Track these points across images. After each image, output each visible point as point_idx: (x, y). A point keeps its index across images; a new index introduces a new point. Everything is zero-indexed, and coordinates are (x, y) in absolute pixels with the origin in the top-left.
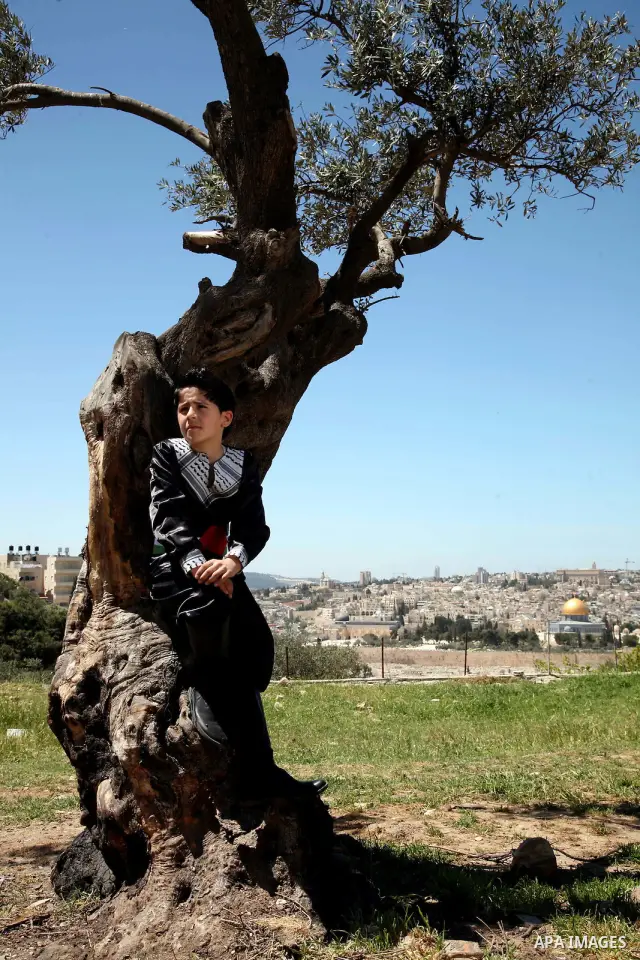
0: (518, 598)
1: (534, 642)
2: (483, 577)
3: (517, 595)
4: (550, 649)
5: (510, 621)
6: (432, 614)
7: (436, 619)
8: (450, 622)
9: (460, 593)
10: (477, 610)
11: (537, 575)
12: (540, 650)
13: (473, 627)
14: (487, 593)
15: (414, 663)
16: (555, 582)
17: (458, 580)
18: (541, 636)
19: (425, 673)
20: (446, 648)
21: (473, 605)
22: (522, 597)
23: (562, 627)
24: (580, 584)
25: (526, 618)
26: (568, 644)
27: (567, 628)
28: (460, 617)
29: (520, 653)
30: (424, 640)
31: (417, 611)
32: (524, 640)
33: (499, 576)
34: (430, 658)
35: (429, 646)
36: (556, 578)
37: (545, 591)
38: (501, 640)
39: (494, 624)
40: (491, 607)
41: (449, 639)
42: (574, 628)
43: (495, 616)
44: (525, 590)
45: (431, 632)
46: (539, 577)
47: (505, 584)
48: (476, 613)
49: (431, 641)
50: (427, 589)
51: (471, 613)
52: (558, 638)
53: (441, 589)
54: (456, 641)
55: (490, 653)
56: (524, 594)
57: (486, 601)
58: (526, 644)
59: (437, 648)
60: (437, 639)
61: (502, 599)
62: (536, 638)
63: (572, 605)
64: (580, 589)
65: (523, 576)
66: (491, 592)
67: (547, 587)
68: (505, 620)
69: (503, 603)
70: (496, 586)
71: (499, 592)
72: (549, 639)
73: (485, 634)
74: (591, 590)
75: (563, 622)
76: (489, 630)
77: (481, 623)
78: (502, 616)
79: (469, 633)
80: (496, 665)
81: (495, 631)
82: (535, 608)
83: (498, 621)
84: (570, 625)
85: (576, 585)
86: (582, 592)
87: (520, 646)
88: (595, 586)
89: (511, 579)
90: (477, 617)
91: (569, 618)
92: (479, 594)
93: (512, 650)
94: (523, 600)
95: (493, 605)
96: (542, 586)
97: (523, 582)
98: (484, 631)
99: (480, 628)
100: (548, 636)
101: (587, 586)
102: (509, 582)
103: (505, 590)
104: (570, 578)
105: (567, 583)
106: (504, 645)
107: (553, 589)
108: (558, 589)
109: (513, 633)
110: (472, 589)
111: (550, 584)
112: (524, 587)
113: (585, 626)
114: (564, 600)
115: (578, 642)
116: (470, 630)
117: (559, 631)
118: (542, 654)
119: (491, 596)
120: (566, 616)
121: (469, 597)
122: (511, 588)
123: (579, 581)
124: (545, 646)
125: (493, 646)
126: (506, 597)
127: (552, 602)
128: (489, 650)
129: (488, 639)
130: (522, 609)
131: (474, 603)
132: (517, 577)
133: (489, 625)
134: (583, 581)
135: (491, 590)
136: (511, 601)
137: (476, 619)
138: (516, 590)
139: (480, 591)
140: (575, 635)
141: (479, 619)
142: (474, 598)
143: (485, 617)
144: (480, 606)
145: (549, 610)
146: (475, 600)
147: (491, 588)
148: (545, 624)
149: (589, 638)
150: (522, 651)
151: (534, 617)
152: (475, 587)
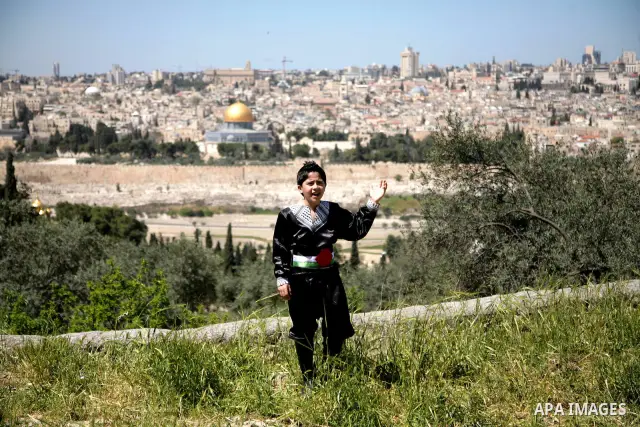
0: (166, 101)
1: (194, 154)
2: (125, 79)
3: (165, 98)
4: (212, 162)
5: (159, 129)
6: (63, 120)
7: (73, 127)
8: (90, 130)
9: (97, 96)
10: (120, 116)
11: (182, 75)
12: (201, 163)
13: (120, 138)
14: (129, 95)
15: (49, 181)
16: (207, 84)
17: (89, 80)
18: (202, 148)
19: (64, 193)
20: (88, 161)
21: (113, 112)
22: (172, 101)
23: (224, 136)
24: (237, 86)
25: (180, 126)
26: (233, 155)
27: (230, 137)
28: (100, 125)
29: (181, 168)
30: (58, 151)
31: (43, 117)
32: (182, 152)
33: (138, 76)
34: (69, 173)
35: (66, 160)
36: (205, 79)
37: (197, 94)
38: (155, 152)
39: (143, 134)
40: (136, 113)
41: (91, 150)
42: (237, 138)
43: (141, 122)
44: (174, 92)
45: (68, 142)
46: (186, 78)
47: (149, 86)
48: (117, 120)
49: (67, 154)
50: (52, 89)
51: (112, 119)
52: (222, 149)
53: (69, 89)
54: (99, 153)
55: (143, 169)
56: (172, 97)
57: (130, 106)
58: (184, 155)
59: (77, 162)
60: (76, 151)
61: (148, 103)
62: (195, 148)
63: (236, 111)
64: (237, 92)
65: (166, 75)
66: (133, 95)
67: (198, 90)
68: (154, 128)
69: (150, 108)
70: (139, 87)
71: (143, 94)
72: (210, 150)
73: (136, 146)
74: (249, 93)
75: (225, 130)
76: (140, 140)
77: (126, 132)
78: (149, 123)
79: (114, 144)
80: (152, 181)
81: (147, 141)
82: (189, 114)
83: (147, 129)
84: (234, 134)
85: (232, 87)
86: (239, 95)
87: (178, 159)
88: (253, 89)
89: (154, 79)
90: (119, 125)
91: (232, 125)
92: (119, 97)
93: (169, 163)
94: (172, 105)
95: (138, 110)
96: (193, 88)
97: (168, 83)
98: (134, 141)
99: (128, 138)
100: (209, 147)
101: (244, 89)
102: (153, 83)
103: (150, 93)
104: (222, 78)
105: (220, 86)
106: (159, 158)
107: (206, 92)
108: (213, 92)
109: (169, 144)
110: (109, 91)
111: (200, 86)
112: (171, 89)
113: (249, 134)
114: (220, 104)
115: (243, 153)
116: (117, 140)
117: (220, 141)
118: (204, 167)
119: (135, 100)
120: (229, 123)
121: (108, 100)
122: (157, 91)
123: (234, 82)
124: (206, 159)
125: (146, 159)
126: (153, 101)
127: (207, 107)
128: (142, 164)
129: (141, 151)
130: (172, 115)
131: (114, 108)
132: (160, 77)
133: (137, 134)
134: (239, 82)
135: (134, 92)
136: (159, 105)
137: (118, 127)
138: (163, 93)
139: (120, 93)
140: (240, 145)
141: (123, 127)
142: (113, 101)
143: (131, 124)
144: (123, 111)
145: (205, 116)
146: (115, 104)
147: (133, 89)
148: (203, 133)
149: (256, 148)
150: (182, 164)
151: (189, 124)
152: (113, 88)
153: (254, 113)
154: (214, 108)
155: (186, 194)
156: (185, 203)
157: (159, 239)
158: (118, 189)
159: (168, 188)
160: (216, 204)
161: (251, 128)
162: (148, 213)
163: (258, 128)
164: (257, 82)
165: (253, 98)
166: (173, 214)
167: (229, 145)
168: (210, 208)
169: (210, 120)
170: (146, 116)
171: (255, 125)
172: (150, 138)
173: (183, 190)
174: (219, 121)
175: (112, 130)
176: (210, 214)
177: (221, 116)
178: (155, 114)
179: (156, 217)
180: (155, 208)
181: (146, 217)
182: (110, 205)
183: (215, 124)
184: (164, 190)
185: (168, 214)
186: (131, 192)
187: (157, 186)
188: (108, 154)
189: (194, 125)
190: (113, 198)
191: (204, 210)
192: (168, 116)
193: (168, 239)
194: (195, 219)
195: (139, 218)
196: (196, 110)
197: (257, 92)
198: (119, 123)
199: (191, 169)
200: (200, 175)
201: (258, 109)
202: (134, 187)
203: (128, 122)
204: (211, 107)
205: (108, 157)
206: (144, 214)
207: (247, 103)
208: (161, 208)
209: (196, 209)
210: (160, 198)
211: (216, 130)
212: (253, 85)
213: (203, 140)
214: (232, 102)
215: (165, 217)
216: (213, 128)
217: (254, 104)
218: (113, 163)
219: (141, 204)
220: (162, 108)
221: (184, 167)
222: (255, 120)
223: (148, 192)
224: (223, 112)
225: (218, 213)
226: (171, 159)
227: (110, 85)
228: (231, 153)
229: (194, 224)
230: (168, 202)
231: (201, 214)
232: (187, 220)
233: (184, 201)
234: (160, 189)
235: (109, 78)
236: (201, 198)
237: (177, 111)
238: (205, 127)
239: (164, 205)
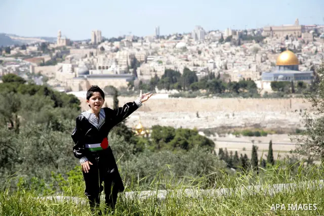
0: (234, 51)
1: (254, 89)
2: (204, 36)
3: (233, 49)
4: (267, 96)
5: (228, 72)
6: (161, 67)
7: (166, 71)
8: (178, 74)
9: (185, 49)
10: (200, 63)
11: (246, 31)
12: (258, 96)
13: (199, 78)
14: (207, 48)
15: (150, 110)
16: (265, 38)
17: (179, 37)
18: (259, 84)
19: (160, 118)
20: (177, 96)
21: (196, 59)
22: (238, 51)
23: (276, 76)
24: (287, 38)
25: (244, 69)
26: (282, 90)
27: (280, 77)
28: (186, 70)
29: (242, 100)
30: (157, 89)
31: (147, 65)
32: (244, 88)
33: (214, 33)
34: (164, 105)
35: (161, 95)
36: (263, 34)
37: (257, 45)
38: (224, 88)
39: (216, 75)
40: (212, 61)
41: (179, 88)
42: (286, 77)
43: (215, 67)
44: (239, 44)
45: (163, 82)
46: (249, 33)
47: (221, 40)
48: (198, 66)
49: (163, 91)
50: (154, 45)
51: (194, 65)
52: (274, 85)
53: (165, 45)
54: (185, 90)
55: (215, 101)
56: (238, 48)
58: (246, 91)
59: (169, 96)
60: (168, 89)
61: (220, 53)
62: (254, 86)
63: (285, 57)
64: (287, 43)
65: (234, 33)
66: (210, 47)
67: (258, 42)
68: (224, 71)
69: (221, 56)
70: (214, 41)
71: (217, 47)
72: (265, 86)
73: (211, 84)
74: (296, 43)
75: (277, 71)
76: (213, 80)
77: (204, 74)
78: (221, 68)
79: (195, 83)
80: (221, 110)
81: (218, 81)
82: (250, 60)
83: (219, 72)
84: (284, 75)
85: (284, 39)
86: (289, 45)
87: (240, 94)
88: (299, 40)
89: (225, 36)
90: (199, 69)
91: (282, 68)
92: (200, 49)
93: (235, 96)
94: (238, 54)
95: (213, 58)
96: (254, 41)
97: (236, 37)
98: (209, 81)
99: (206, 78)
100: (265, 84)
101: (293, 40)
102: (225, 38)
103: (222, 45)
104: (277, 33)
105: (275, 38)
106: (227, 93)
107: (263, 43)
108: (268, 43)
109: (235, 82)
110: (193, 45)
111: (259, 39)
112: (237, 42)
113: (295, 74)
114: (273, 52)
115: (291, 88)
116: (197, 81)
117: (273, 80)
118: (261, 99)
119: (211, 51)
120: (280, 66)
121: (192, 52)
122: (227, 44)
123: (285, 35)
124: (262, 93)
125: (218, 94)
126: (224, 51)
127: (264, 55)
128: (214, 97)
129: (214, 88)
130: (238, 61)
131: (196, 57)
132: (230, 34)
133: (212, 76)
134: (289, 35)
135: (210, 45)
136: (228, 55)
137: (199, 71)
138: (231, 45)
139: (201, 46)
140: (288, 83)
141: (202, 71)
142: (196, 52)
143: (208, 69)
144: (202, 60)
145: (262, 62)
146: (197, 54)
147: (210, 43)
148: (261, 74)
149: (301, 84)
150: (244, 97)
151: (250, 68)
152: (195, 43)
153: (300, 58)
154: (270, 55)
155: (247, 119)
156: (246, 126)
157: (225, 153)
158: (198, 116)
159: (233, 115)
160: (269, 126)
161: (297, 69)
162: (219, 134)
163: (303, 69)
164: (303, 35)
165: (300, 47)
166: (237, 134)
167: (280, 82)
168: (265, 130)
169: (266, 64)
170: (219, 63)
171: (300, 67)
172: (221, 78)
173: (245, 117)
174: (273, 65)
175: (194, 73)
176: (265, 134)
177: (274, 61)
178: (225, 61)
179: (225, 136)
180: (224, 130)
181: (217, 136)
182: (192, 128)
183: (270, 67)
184: (231, 116)
185: (233, 134)
186: (207, 118)
187: (225, 114)
188: (191, 91)
189: (254, 68)
190: (193, 123)
191: (260, 131)
192: (235, 62)
193: (231, 153)
194: (253, 138)
195: (211, 138)
196: (255, 57)
197: (303, 42)
198: (199, 68)
199: (251, 101)
200: (258, 105)
201: (303, 55)
202: (209, 114)
203: (205, 67)
204: (267, 54)
205: (191, 93)
206: (216, 134)
207: (294, 51)
208: (229, 130)
209: (254, 131)
210: (227, 122)
211: (270, 71)
212: (300, 37)
213: (260, 79)
214: (283, 50)
215: (231, 137)
216: (268, 70)
217: (300, 51)
218: (194, 97)
219: (214, 127)
220: (230, 56)
221: (245, 99)
222: (301, 63)
223: (218, 118)
224: (276, 58)
225: (271, 134)
226: (236, 93)
227: (193, 41)
228: (281, 89)
229: (253, 141)
230: (233, 125)
231: (258, 135)
232: (248, 139)
233: (245, 124)
234: (228, 115)
235: (193, 36)
236: (258, 122)
237: (241, 58)
238: (262, 69)
239: (230, 127)
